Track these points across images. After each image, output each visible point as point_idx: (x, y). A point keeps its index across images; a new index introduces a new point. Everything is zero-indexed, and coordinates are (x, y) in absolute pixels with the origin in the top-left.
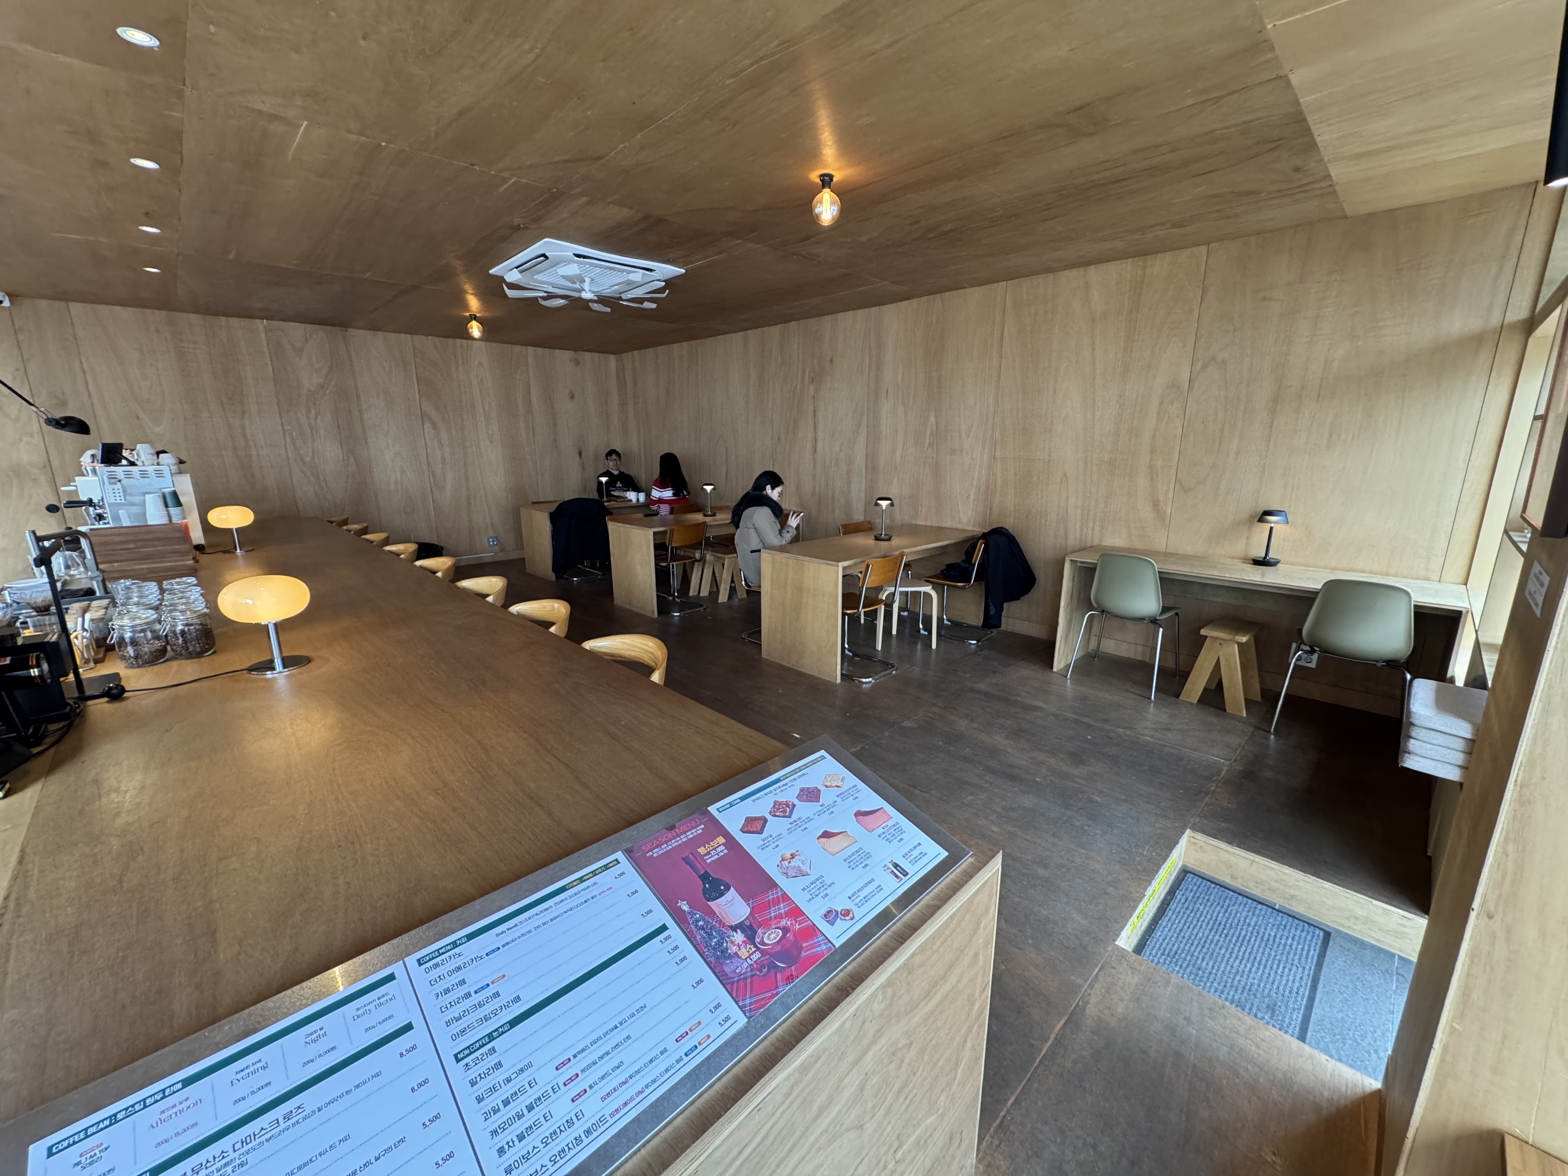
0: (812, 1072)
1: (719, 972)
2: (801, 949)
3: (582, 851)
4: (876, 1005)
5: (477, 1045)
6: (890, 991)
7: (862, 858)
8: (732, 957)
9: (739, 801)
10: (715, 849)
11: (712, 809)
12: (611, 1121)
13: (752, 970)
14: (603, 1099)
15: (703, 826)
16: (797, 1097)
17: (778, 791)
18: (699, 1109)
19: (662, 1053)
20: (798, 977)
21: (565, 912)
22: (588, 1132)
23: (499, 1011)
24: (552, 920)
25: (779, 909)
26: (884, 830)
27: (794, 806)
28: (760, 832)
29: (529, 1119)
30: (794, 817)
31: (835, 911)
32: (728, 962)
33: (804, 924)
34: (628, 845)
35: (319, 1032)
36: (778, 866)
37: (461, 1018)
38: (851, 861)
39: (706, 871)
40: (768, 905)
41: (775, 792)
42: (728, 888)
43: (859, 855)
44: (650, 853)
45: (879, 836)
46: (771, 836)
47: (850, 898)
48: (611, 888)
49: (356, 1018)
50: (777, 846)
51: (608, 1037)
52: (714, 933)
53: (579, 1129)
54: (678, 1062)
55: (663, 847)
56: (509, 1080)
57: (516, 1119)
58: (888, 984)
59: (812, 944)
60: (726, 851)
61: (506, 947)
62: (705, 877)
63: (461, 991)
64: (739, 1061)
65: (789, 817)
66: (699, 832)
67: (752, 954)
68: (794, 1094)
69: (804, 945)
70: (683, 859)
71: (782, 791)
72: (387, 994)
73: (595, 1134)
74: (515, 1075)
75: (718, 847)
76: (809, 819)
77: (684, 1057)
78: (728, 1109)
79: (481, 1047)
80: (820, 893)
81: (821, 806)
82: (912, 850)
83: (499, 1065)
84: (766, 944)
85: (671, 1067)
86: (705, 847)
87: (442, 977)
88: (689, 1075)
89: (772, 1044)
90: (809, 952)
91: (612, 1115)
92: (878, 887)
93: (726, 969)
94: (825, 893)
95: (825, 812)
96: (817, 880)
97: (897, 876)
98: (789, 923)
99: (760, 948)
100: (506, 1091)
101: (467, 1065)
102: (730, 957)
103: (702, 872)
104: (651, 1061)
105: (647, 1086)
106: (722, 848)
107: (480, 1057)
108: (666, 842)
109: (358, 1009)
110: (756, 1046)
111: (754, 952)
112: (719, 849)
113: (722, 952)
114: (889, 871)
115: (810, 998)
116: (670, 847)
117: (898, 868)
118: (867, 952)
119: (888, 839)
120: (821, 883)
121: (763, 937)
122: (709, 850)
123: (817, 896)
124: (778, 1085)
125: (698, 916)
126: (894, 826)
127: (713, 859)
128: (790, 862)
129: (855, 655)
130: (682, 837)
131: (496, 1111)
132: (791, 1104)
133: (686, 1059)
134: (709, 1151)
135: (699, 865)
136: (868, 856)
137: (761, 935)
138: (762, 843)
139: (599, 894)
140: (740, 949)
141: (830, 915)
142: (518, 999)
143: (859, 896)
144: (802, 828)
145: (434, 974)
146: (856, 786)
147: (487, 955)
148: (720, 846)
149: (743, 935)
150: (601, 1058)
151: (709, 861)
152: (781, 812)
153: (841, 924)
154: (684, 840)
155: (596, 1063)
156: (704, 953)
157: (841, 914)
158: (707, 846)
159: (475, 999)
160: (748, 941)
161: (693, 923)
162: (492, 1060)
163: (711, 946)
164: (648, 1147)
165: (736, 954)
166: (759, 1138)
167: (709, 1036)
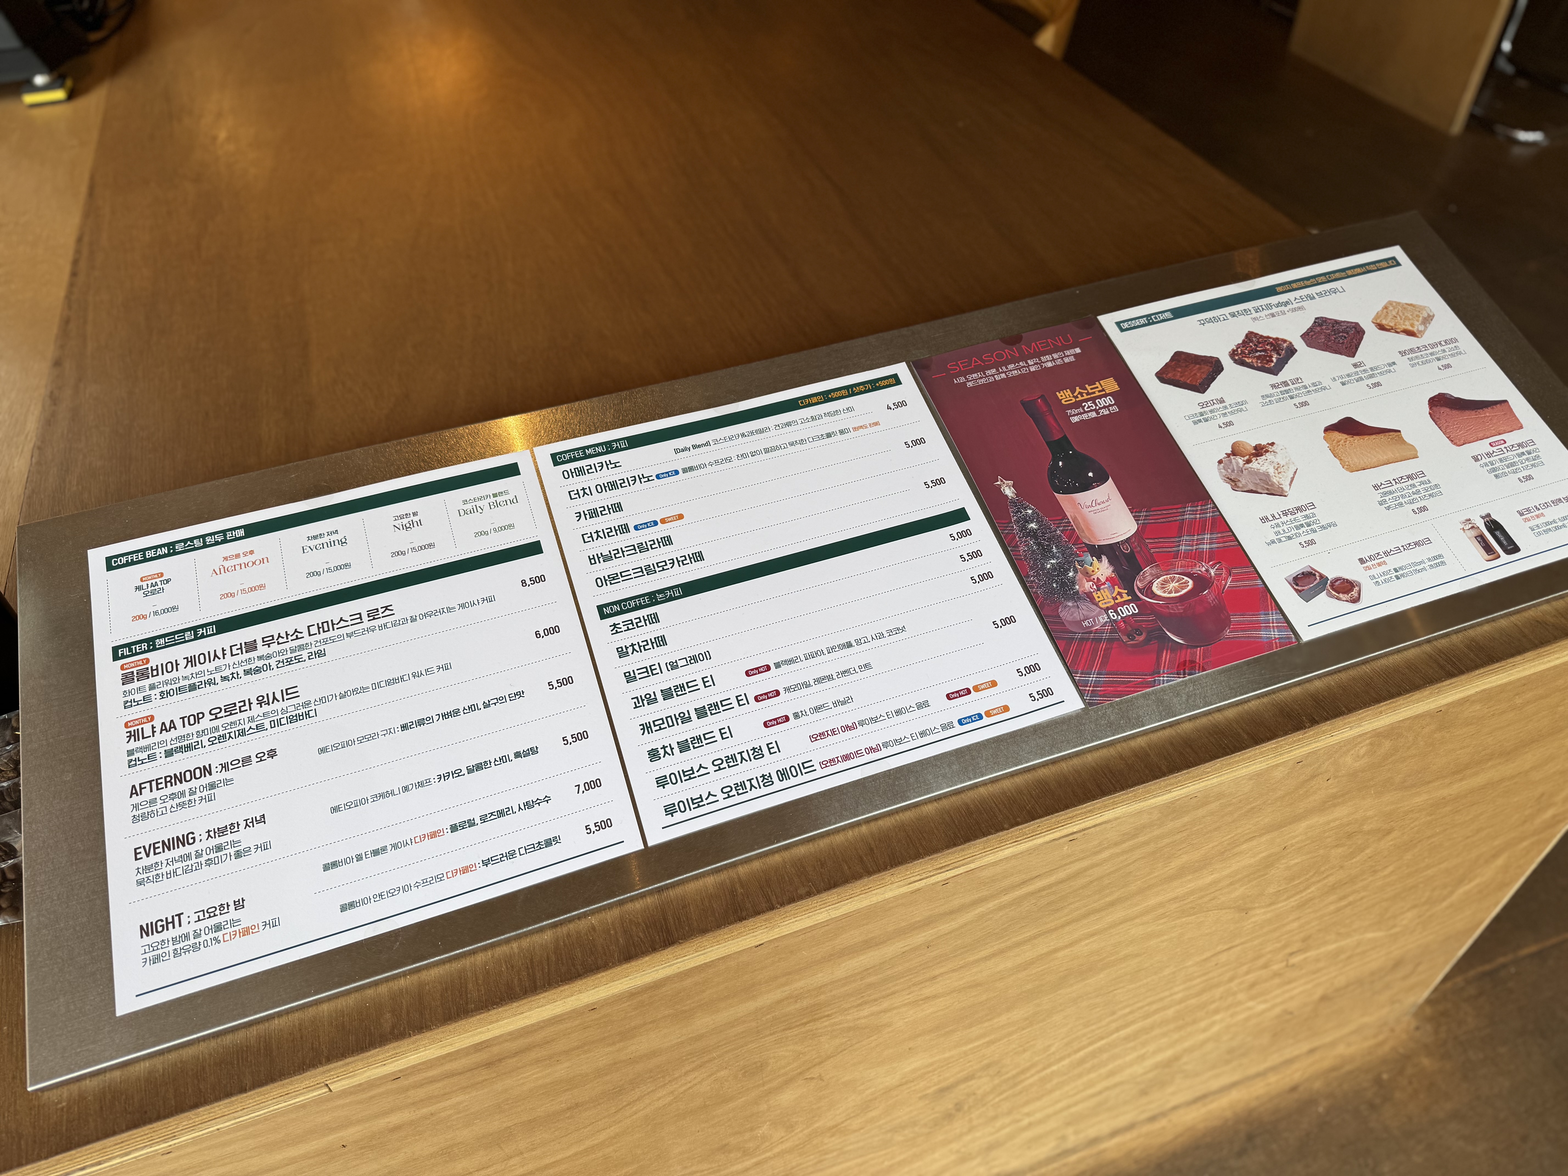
0: (1186, 819)
1: (1047, 616)
2: (1225, 623)
3: (835, 346)
4: (1348, 760)
5: (633, 604)
6: (1387, 744)
7: (1418, 492)
8: (1079, 598)
9: (1168, 315)
10: (1093, 400)
11: (1108, 321)
12: (820, 772)
13: (1112, 631)
14: (814, 738)
15: (1078, 350)
16: (1146, 843)
17: (1263, 314)
18: (966, 804)
19: (920, 706)
20: (1204, 670)
21: (792, 444)
22: (783, 775)
23: (669, 566)
24: (767, 451)
25: (1200, 542)
26: (1491, 449)
27: (1292, 351)
28: (1201, 388)
29: (697, 727)
30: (1288, 372)
31: (1321, 576)
32: (1070, 604)
33: (1247, 583)
34: (922, 354)
35: (412, 517)
36: (1220, 462)
37: (611, 558)
38: (1391, 493)
39: (1065, 437)
40: (1180, 529)
41: (1255, 315)
42: (1101, 480)
43: (1414, 486)
44: (962, 379)
45: (1476, 459)
46: (1222, 401)
47: (1362, 561)
48: (876, 424)
49: (462, 513)
50: (1230, 424)
51: (833, 655)
52: (1054, 550)
53: (770, 765)
54: (944, 727)
55: (988, 372)
56: (674, 666)
57: (679, 721)
58: (1391, 732)
59: (1251, 622)
60: (1115, 409)
61: (689, 474)
62: (1060, 447)
63: (613, 520)
64: (1054, 762)
65: (1275, 371)
66: (1067, 360)
67: (1122, 604)
68: (1141, 839)
69: (1233, 619)
70: (1023, 404)
71: (1273, 315)
72: (506, 492)
73: (793, 781)
74: (684, 662)
75: (1100, 397)
76: (1318, 387)
77: (956, 724)
78: (1018, 824)
79: (636, 608)
80: (1298, 535)
81: (1355, 366)
82: (1546, 505)
83: (661, 641)
84: (1154, 596)
85: (932, 732)
86: (1073, 392)
87: (587, 491)
88: (959, 753)
89: (1121, 757)
90: (1240, 634)
91: (824, 764)
92: (1435, 558)
93: (1064, 614)
94: (1309, 537)
95: (1361, 379)
96: (1299, 509)
97: (1488, 549)
98: (1212, 572)
99: (1139, 599)
100: (669, 679)
101: (615, 625)
102: (1076, 597)
103: (1057, 436)
104: (898, 712)
105: (886, 745)
106: (1109, 400)
107: (634, 622)
108: (997, 366)
109: (465, 502)
110: (1090, 750)
111: (1127, 602)
112: (1102, 402)
113: (1063, 585)
114: (1474, 533)
115: (1219, 710)
116: (1003, 376)
117: (1498, 533)
118: (1366, 668)
119: (1494, 470)
120: (1307, 517)
121: (1151, 583)
122: (1080, 398)
123: (1289, 538)
124: (1116, 819)
125: (1030, 512)
126: (1520, 445)
127: (1085, 417)
128: (1248, 461)
129: (1521, 72)
130: (1030, 362)
131: (651, 700)
132: (1132, 849)
133: (959, 729)
134: (972, 866)
135: (1052, 422)
136: (1434, 491)
137: (1149, 578)
138: (1199, 410)
139: (855, 429)
140: (1099, 590)
141: (1307, 580)
142: (698, 557)
143: (1385, 563)
144: (1297, 401)
145: (578, 483)
146: (1456, 341)
147: (658, 477)
148: (1106, 396)
149: (1111, 569)
150: (819, 681)
151: (1075, 419)
152: (1258, 358)
153: (1324, 604)
154: (1033, 369)
155: (810, 686)
156: (1028, 576)
157: (1332, 586)
158: (1078, 390)
159: (634, 537)
160: (1117, 579)
161: (1017, 521)
162: (650, 632)
163: (1043, 568)
164: (873, 826)
165: (1089, 596)
166: (1062, 875)
167: (1006, 709)
